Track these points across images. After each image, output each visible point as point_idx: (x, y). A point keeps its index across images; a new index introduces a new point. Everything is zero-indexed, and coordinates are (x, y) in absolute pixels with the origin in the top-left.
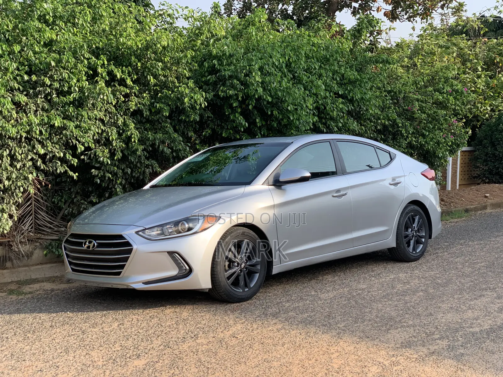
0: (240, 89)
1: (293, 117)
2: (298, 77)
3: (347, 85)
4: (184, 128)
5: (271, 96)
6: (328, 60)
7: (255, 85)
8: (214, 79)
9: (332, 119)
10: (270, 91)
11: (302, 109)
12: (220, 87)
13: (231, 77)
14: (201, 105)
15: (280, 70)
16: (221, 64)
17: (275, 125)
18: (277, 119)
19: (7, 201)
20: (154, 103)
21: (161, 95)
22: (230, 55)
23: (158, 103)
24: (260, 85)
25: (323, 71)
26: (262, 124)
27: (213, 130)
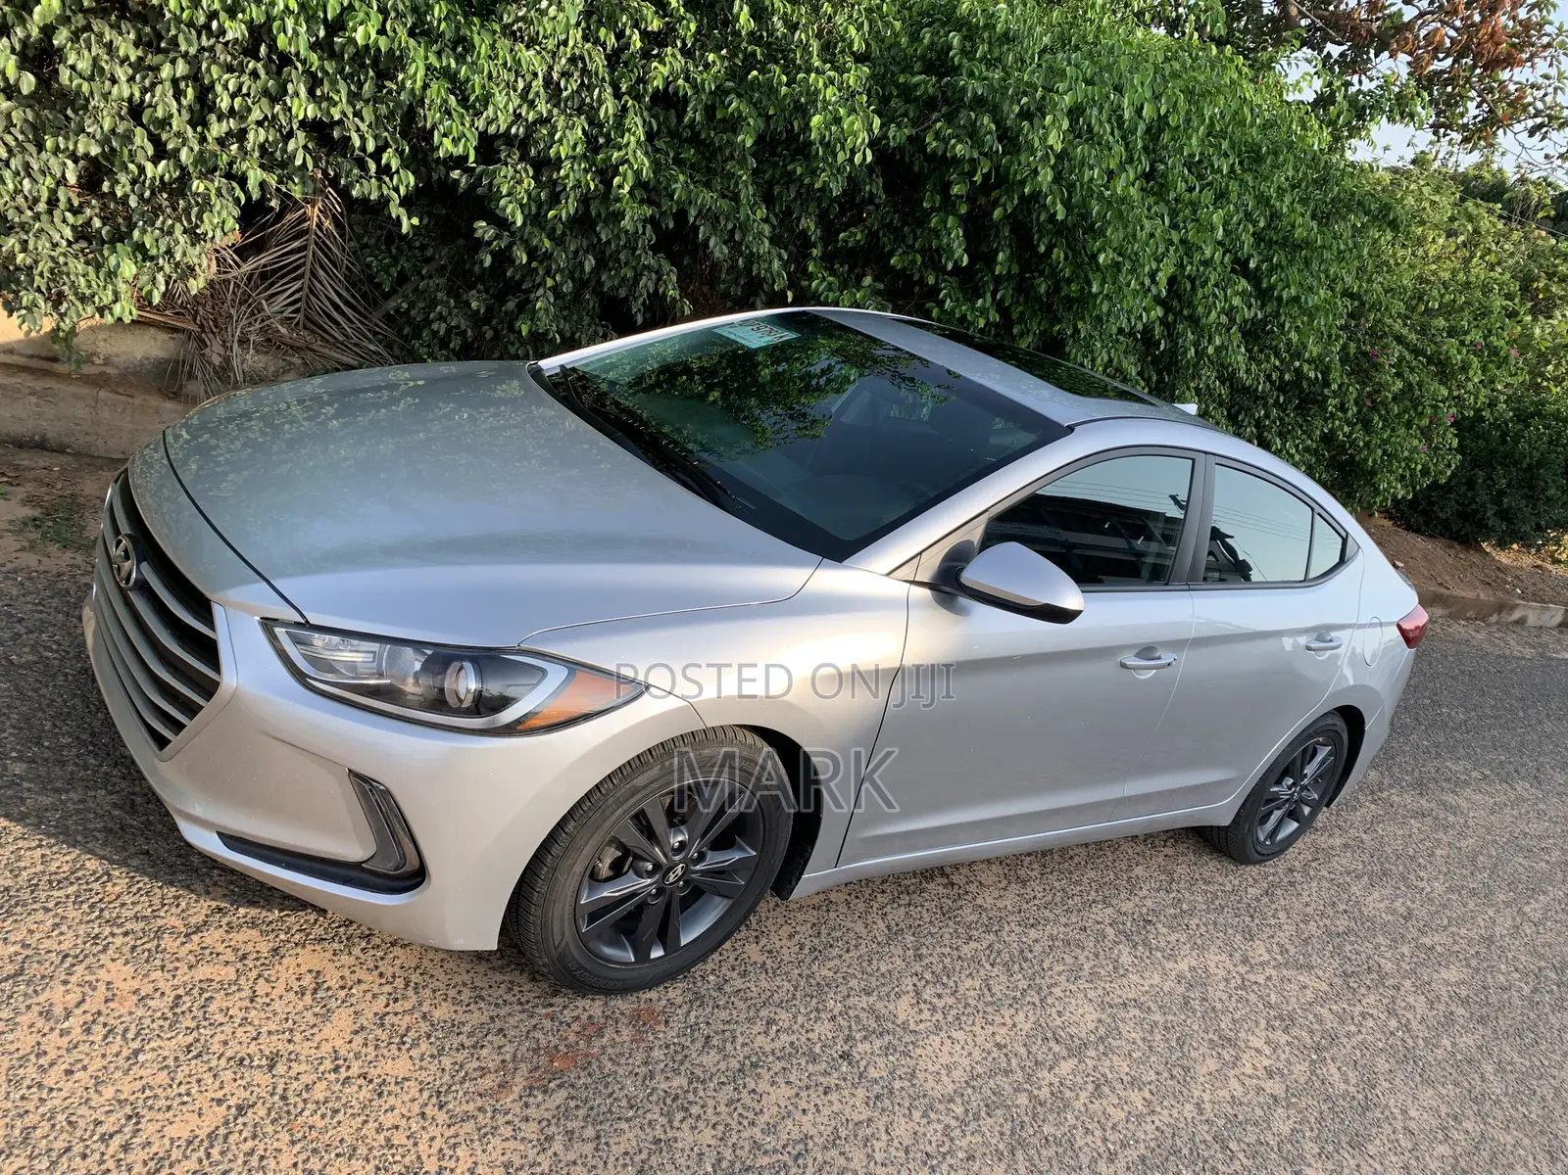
0: (991, 148)
1: (1102, 285)
2: (1164, 176)
3: (1275, 247)
4: (795, 199)
5: (1067, 204)
6: (1259, 159)
7: (1039, 154)
8: (931, 90)
9: (1194, 321)
10: (1071, 187)
11: (1133, 271)
12: (936, 122)
13: (979, 102)
14: (853, 152)
15: (1124, 138)
16: (968, 53)
17: (1043, 289)
18: (1054, 272)
19: (163, 223)
20: (727, 93)
21: (756, 78)
22: (1006, 34)
23: (739, 95)
24: (1052, 162)
25: (1234, 186)
26: (1009, 271)
27: (872, 236)
